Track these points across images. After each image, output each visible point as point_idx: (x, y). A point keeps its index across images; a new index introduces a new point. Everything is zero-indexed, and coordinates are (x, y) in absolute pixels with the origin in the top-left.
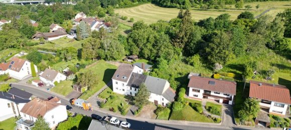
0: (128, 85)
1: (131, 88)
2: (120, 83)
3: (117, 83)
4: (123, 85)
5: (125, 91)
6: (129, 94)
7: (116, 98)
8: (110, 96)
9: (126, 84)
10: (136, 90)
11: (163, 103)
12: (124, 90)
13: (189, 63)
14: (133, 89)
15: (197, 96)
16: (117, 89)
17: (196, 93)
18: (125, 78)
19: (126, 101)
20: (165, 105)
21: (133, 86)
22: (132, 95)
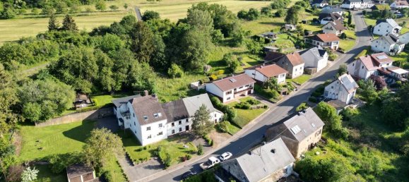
0: (168, 122)
1: (173, 124)
3: (149, 129)
6: (170, 134)
9: (164, 122)
10: (180, 123)
11: (216, 120)
12: (161, 133)
14: (176, 123)
15: (229, 98)
16: (150, 137)
17: (229, 96)
18: (159, 114)
21: (176, 119)
22: (176, 133)
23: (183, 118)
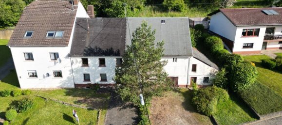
0: (72, 54)
1: (85, 62)
2: (42, 53)
3: (30, 57)
4: (56, 56)
5: (66, 74)
6: (81, 81)
7: (37, 103)
8: (15, 104)
9: (64, 51)
10: (102, 63)
11: (195, 79)
12: (59, 74)
13: (170, 8)
14: (93, 61)
16: (34, 75)
17: (249, 40)
18: (58, 34)
19: (79, 102)
20: (199, 81)
21: (91, 52)
22: (92, 82)
23: (110, 53)
